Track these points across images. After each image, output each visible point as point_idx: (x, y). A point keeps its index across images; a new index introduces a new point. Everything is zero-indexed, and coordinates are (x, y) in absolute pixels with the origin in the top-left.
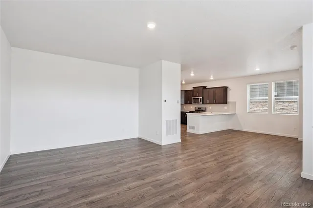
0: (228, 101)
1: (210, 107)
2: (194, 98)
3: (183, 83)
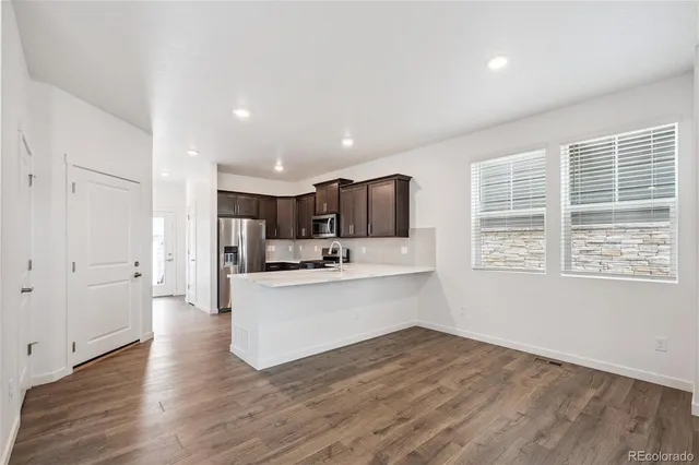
0: (411, 227)
1: (361, 247)
2: (314, 221)
3: (279, 168)
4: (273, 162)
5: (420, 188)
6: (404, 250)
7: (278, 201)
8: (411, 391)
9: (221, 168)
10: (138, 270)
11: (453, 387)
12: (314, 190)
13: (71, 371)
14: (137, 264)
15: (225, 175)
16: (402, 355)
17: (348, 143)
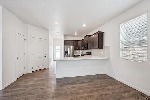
2: (84, 45)
3: (76, 34)
4: (75, 33)
5: (106, 35)
6: (102, 52)
7: (78, 41)
8: (82, 93)
9: (65, 35)
10: (46, 55)
11: (96, 96)
12: (84, 38)
13: (32, 72)
14: (45, 54)
15: (66, 37)
16: (91, 82)
17: (84, 25)
